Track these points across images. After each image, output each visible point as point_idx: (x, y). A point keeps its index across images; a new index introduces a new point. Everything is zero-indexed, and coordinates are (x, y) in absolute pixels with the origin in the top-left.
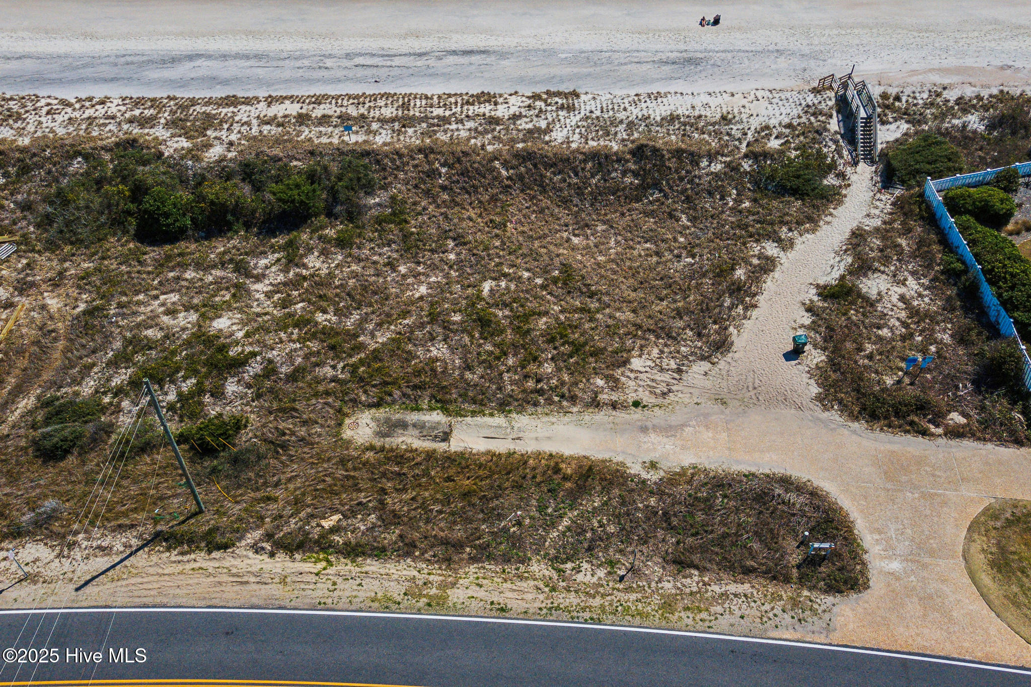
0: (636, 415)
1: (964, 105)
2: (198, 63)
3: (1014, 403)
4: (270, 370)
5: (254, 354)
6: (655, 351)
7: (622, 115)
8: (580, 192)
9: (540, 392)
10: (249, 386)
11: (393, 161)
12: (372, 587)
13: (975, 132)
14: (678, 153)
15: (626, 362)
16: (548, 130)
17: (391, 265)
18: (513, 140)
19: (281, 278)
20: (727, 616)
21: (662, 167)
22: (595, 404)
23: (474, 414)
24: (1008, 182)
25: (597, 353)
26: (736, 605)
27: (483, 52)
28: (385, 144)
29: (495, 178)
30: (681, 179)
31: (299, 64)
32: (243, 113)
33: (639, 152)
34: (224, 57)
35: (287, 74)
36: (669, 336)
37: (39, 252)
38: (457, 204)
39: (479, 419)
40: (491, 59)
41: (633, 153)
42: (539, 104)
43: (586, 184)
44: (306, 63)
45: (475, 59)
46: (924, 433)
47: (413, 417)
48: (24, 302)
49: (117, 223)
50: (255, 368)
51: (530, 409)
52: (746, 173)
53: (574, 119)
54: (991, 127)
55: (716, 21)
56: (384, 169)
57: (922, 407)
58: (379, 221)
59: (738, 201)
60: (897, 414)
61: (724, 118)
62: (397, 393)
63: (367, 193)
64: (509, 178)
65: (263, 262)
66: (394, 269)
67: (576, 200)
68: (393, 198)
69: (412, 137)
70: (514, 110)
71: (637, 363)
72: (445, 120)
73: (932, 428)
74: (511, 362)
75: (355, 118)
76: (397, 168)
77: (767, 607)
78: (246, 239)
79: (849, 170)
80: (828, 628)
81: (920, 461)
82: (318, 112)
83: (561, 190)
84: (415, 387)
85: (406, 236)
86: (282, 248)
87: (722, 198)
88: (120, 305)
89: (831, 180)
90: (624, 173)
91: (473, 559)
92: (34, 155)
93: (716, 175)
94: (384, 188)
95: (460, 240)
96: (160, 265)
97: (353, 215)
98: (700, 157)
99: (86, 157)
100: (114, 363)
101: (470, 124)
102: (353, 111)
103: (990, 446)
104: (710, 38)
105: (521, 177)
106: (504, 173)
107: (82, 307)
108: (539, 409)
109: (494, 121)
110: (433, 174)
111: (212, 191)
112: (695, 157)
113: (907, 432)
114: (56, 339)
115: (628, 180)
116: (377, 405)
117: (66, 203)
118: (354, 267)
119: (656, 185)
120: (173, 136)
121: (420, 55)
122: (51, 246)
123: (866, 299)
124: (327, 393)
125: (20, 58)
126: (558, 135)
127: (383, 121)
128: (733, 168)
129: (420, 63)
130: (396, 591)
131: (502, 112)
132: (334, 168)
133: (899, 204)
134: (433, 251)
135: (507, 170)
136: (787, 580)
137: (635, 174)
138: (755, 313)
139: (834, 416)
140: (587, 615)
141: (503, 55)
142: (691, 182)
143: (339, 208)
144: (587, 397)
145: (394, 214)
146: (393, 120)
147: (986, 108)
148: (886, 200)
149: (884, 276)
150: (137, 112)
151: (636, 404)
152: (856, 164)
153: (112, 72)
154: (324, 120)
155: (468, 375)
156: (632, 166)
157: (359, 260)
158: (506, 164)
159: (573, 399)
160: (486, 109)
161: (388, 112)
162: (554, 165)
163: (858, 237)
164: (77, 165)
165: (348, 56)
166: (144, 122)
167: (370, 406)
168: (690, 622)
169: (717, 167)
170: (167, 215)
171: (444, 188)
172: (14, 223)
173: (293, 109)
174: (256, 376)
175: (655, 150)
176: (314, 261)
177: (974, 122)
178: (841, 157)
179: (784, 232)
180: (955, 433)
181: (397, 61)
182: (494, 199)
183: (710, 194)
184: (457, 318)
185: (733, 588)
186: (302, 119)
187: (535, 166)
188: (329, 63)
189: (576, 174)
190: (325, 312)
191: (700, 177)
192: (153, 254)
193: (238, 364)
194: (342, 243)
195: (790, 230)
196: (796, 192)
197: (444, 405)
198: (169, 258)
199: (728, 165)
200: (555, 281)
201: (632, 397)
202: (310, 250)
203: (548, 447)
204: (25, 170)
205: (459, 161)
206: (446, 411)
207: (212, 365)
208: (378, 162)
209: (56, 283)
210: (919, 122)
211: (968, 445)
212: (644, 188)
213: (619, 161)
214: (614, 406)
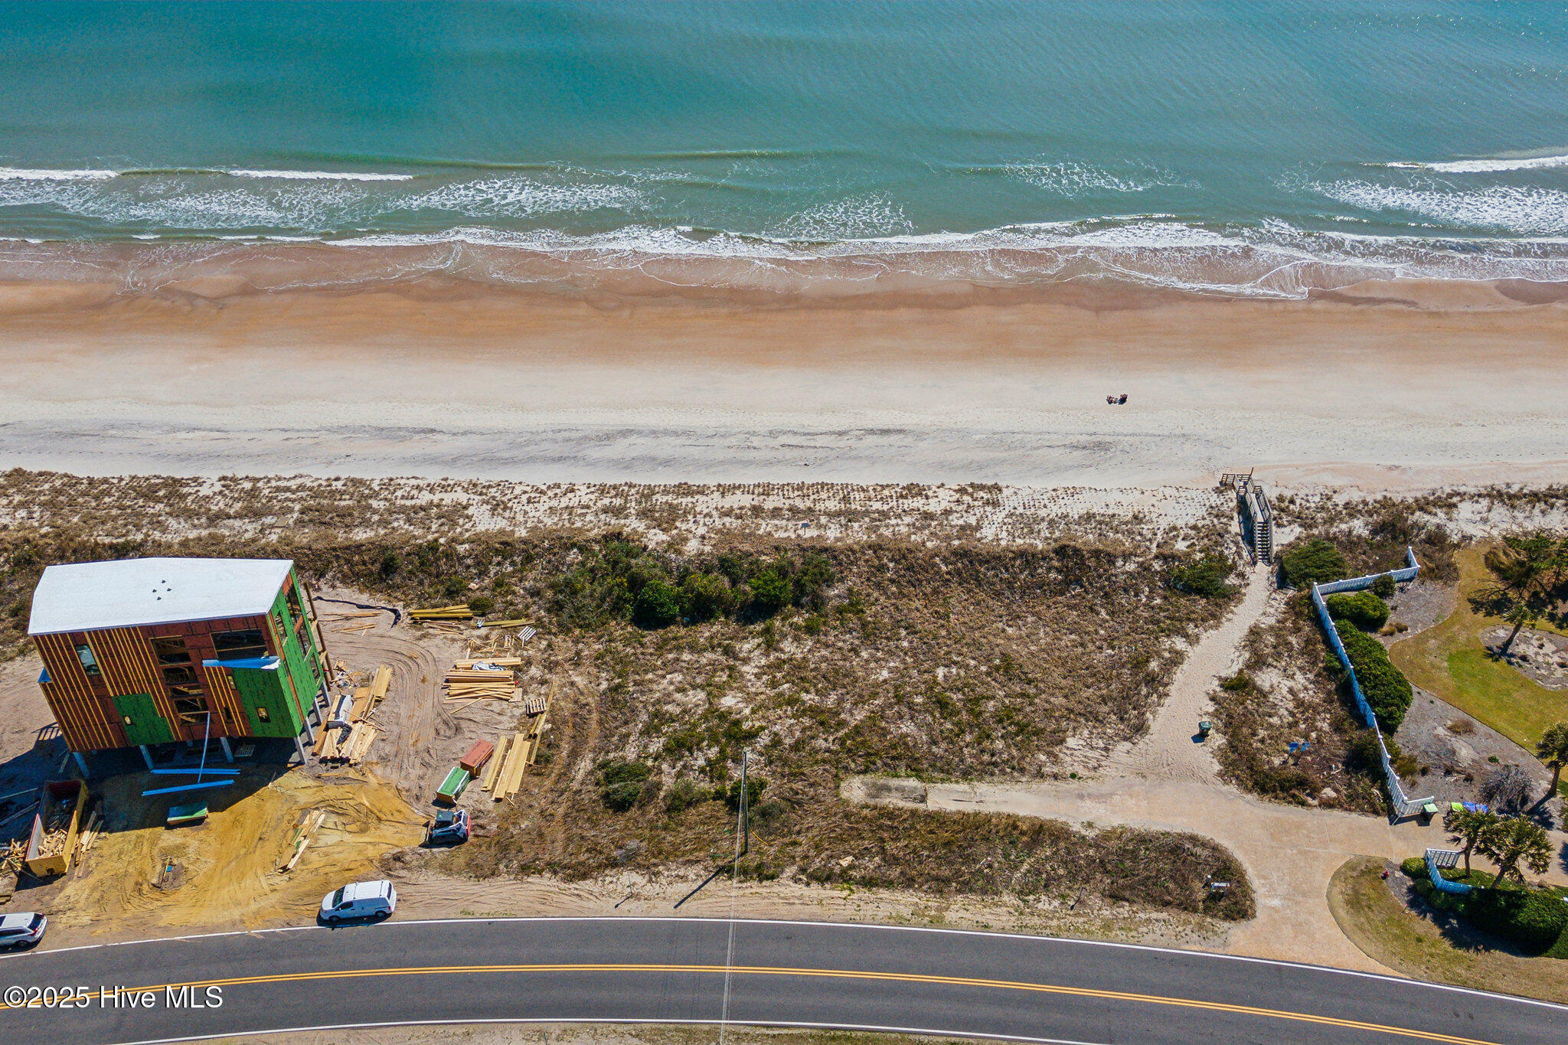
0: (1074, 785)
1: (1352, 511)
2: (633, 439)
3: (1374, 781)
4: (776, 742)
5: (763, 728)
6: (1086, 732)
7: (1042, 513)
8: (1011, 587)
9: (995, 764)
10: (761, 754)
11: (848, 557)
12: (885, 910)
13: (1359, 537)
14: (1096, 553)
15: (1062, 741)
16: (978, 528)
17: (855, 650)
18: (948, 538)
19: (763, 662)
20: (1151, 934)
21: (1082, 565)
22: (1040, 775)
23: (943, 781)
24: (1384, 589)
25: (1038, 733)
26: (1157, 927)
27: (900, 431)
28: (837, 539)
29: (937, 573)
30: (1100, 576)
31: (727, 442)
32: (702, 503)
33: (1061, 551)
34: (654, 433)
35: (721, 455)
36: (1097, 720)
37: (555, 634)
38: (904, 596)
39: (947, 785)
40: (909, 440)
41: (1056, 551)
42: (967, 498)
43: (1015, 579)
44: (733, 441)
45: (893, 439)
46: (1303, 804)
47: (894, 782)
48: (555, 679)
49: (616, 609)
50: (764, 739)
51: (988, 778)
52: (1157, 572)
53: (1000, 516)
54: (1374, 532)
55: (1123, 400)
56: (840, 564)
57: (1302, 783)
58: (840, 611)
59: (1150, 598)
60: (1282, 789)
61: (1135, 517)
62: (879, 763)
63: (828, 586)
64: (948, 573)
65: (747, 646)
66: (857, 654)
67: (1007, 593)
68: (850, 590)
69: (858, 534)
70: (944, 505)
71: (1071, 742)
72: (884, 515)
73: (1310, 800)
74: (968, 738)
75: (803, 512)
76: (852, 563)
77: (1180, 929)
78: (727, 624)
79: (1248, 570)
80: (1225, 944)
81: (1299, 826)
82: (770, 504)
83: (993, 584)
84: (893, 758)
85: (864, 625)
86: (761, 634)
87: (1136, 595)
88: (636, 683)
89: (1231, 580)
90: (1049, 570)
91: (959, 891)
92: (536, 546)
93: (1130, 574)
94: (842, 580)
95: (911, 629)
96: (660, 648)
97: (817, 605)
98: (1116, 557)
99: (581, 549)
100: (647, 732)
101: (908, 520)
102: (800, 504)
103: (1354, 815)
104: (1118, 420)
105: (959, 573)
106: (944, 568)
107: (604, 685)
108: (995, 779)
109: (928, 516)
110: (882, 568)
111: (699, 582)
112: (1111, 559)
113: (1290, 803)
114: (589, 712)
115: (1053, 575)
116: (865, 772)
117: (574, 593)
118: (824, 652)
119: (1078, 582)
120: (648, 528)
121: (841, 434)
122: (563, 629)
123: (1260, 691)
124: (824, 761)
125: (464, 433)
126: (988, 533)
127: (831, 515)
128: (1145, 567)
129: (843, 443)
130: (906, 912)
131: (933, 507)
132: (798, 562)
133: (1291, 604)
134: (888, 639)
135: (946, 566)
136: (1195, 910)
137: (1059, 571)
138: (1167, 701)
139: (1233, 788)
140: (1048, 931)
141: (920, 435)
142: (1108, 579)
143: (804, 600)
144: (1033, 769)
145: (851, 604)
146: (839, 514)
147: (1370, 514)
148: (1282, 598)
149: (1276, 671)
150: (606, 501)
151: (1073, 776)
152: (1255, 564)
153: (555, 450)
154: (776, 513)
155: (934, 749)
156: (1056, 564)
157: (827, 646)
158: (945, 560)
159: (1022, 770)
160: (918, 503)
161: (833, 505)
162: (987, 562)
163: (1255, 634)
164: (574, 556)
165: (772, 434)
166: (618, 512)
167: (859, 773)
168: (1124, 937)
169: (1131, 567)
170: (662, 605)
171: (892, 581)
172: (527, 607)
173: (746, 500)
174: (766, 747)
175: (1076, 551)
176: (788, 646)
177: (1359, 527)
178: (1241, 557)
179: (1191, 629)
180: (1328, 804)
181: (820, 441)
182: (936, 592)
183: (1126, 591)
184: (919, 700)
185: (1154, 915)
186: (757, 511)
187: (971, 562)
188: (756, 441)
189: (1007, 570)
190: (808, 692)
191: (1116, 576)
192: (651, 637)
193: (751, 736)
194: (811, 630)
195: (1196, 626)
196: (1201, 592)
197: (918, 773)
198: (666, 641)
199: (1141, 564)
200: (997, 668)
201: (1069, 770)
202: (784, 636)
203: (1006, 809)
204: (528, 559)
205: (904, 557)
206: (919, 778)
207: (729, 736)
208: (835, 558)
209: (577, 661)
210: (1310, 527)
211: (1337, 813)
212: (1067, 583)
213: (1044, 559)
214: (1055, 777)
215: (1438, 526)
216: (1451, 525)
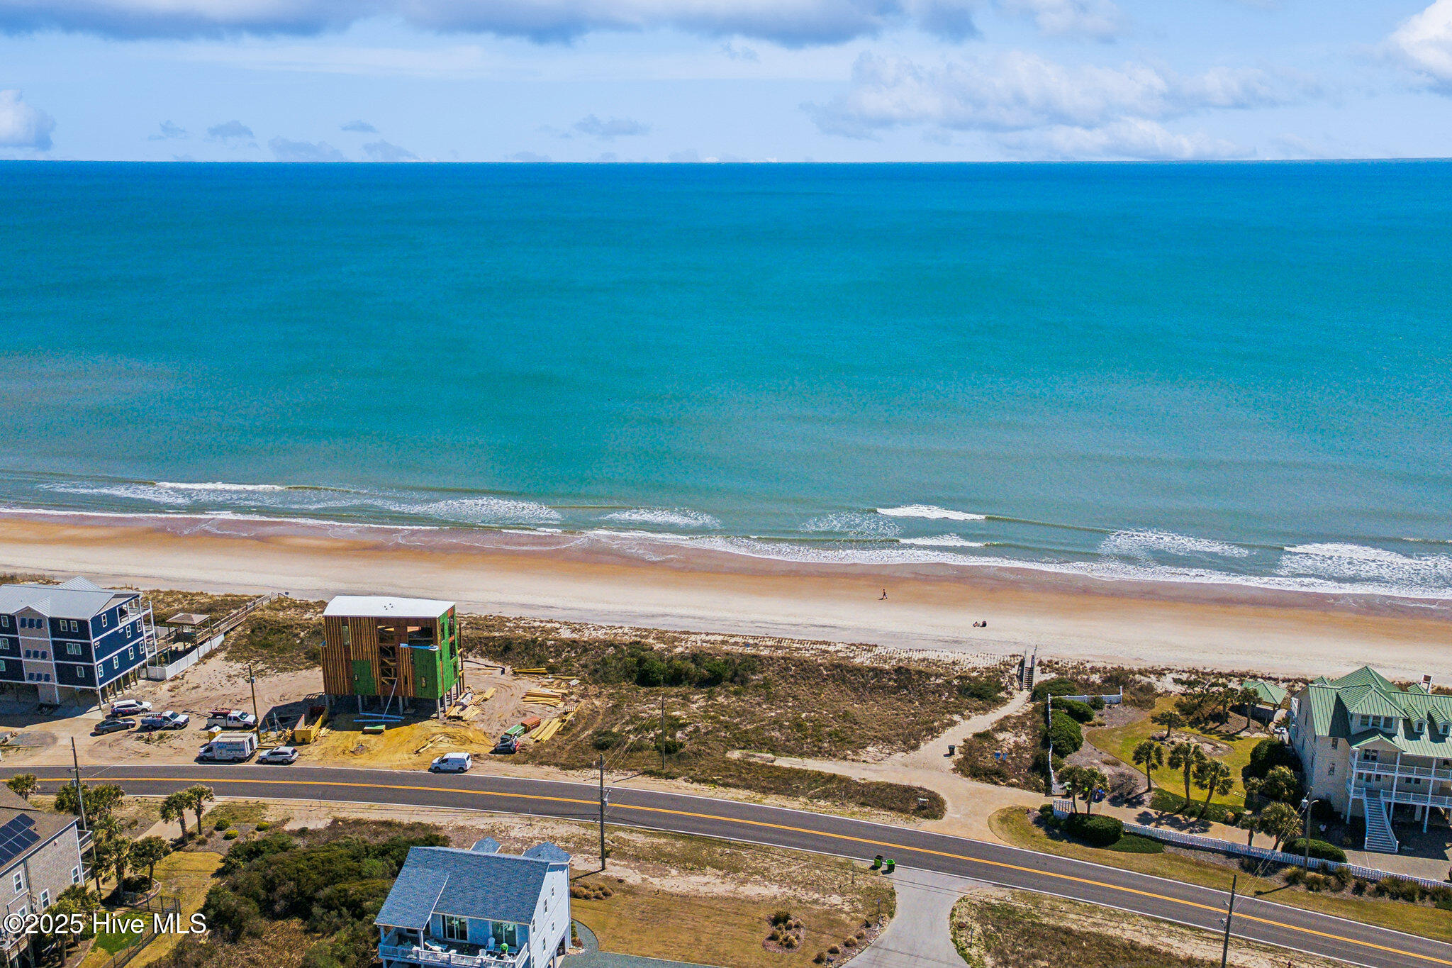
0: (863, 764)
1: (1094, 670)
2: (667, 618)
3: (1042, 776)
4: (697, 730)
5: (691, 724)
6: (881, 746)
7: (897, 656)
8: (864, 686)
9: (820, 752)
10: (687, 735)
11: (768, 661)
12: (730, 795)
13: (1094, 682)
14: (919, 673)
15: (865, 747)
16: (854, 657)
17: (759, 704)
18: (833, 660)
19: (704, 704)
20: (877, 818)
21: (910, 679)
22: (845, 758)
23: (787, 756)
24: (1097, 704)
25: (851, 742)
27: (833, 626)
28: (765, 655)
29: (820, 674)
30: (919, 685)
31: (724, 623)
32: (693, 638)
33: (899, 670)
34: (682, 617)
36: (889, 742)
37: (590, 684)
38: (797, 684)
39: (789, 758)
40: (835, 629)
41: (895, 671)
42: (853, 647)
43: (868, 682)
44: (728, 623)
45: (826, 629)
46: (996, 783)
47: (760, 754)
48: (583, 701)
49: (628, 675)
50: (690, 728)
51: (813, 756)
52: (955, 685)
53: (869, 655)
54: (1104, 682)
55: (984, 625)
56: (763, 664)
57: (998, 773)
58: (756, 686)
59: (948, 698)
60: (986, 775)
61: (954, 662)
62: (753, 745)
63: (752, 674)
64: (827, 675)
65: (696, 697)
66: (760, 706)
67: (861, 690)
68: (765, 678)
69: (780, 653)
70: (838, 648)
71: (869, 749)
72: (799, 649)
73: (1002, 783)
74: (809, 740)
75: (752, 644)
76: (770, 665)
77: (894, 818)
78: (689, 689)
79: (1015, 692)
80: (918, 826)
81: (992, 792)
82: (733, 640)
83: (854, 684)
84: (762, 744)
85: (768, 694)
86: (706, 693)
87: (940, 696)
88: (628, 705)
89: (1003, 694)
90: (889, 680)
91: (774, 793)
92: (591, 644)
93: (938, 685)
94: (762, 672)
95: (795, 698)
96: (646, 694)
97: (743, 682)
98: (931, 675)
99: (616, 647)
100: (627, 723)
101: (812, 651)
102: (751, 641)
103: (1025, 791)
105: (833, 676)
106: (825, 672)
107: (610, 705)
108: (818, 757)
109: (827, 652)
110: (788, 669)
111: (677, 663)
112: (928, 676)
113: (989, 783)
114: (599, 715)
115: (891, 683)
116: (743, 748)
117: (606, 664)
118: (740, 703)
119: (906, 687)
120: (658, 642)
121: (796, 625)
122: (596, 682)
123: (997, 741)
124: (721, 741)
126: (858, 660)
127: (766, 646)
128: (948, 682)
129: (794, 627)
130: (740, 797)
131: (831, 648)
132: (738, 661)
133: (1035, 709)
134: (781, 701)
135: (827, 671)
136: (907, 812)
137: (895, 681)
138: (936, 740)
139: (958, 775)
140: (818, 811)
141: (845, 628)
142: (924, 687)
143: (736, 679)
144: (841, 756)
145: (764, 684)
146: (771, 646)
147: (1105, 673)
148: (1031, 706)
149: (1010, 733)
150: (638, 632)
151: (864, 761)
152: (1021, 690)
154: (735, 643)
155: (788, 743)
156: (894, 677)
157: (743, 701)
158: (826, 669)
159: (834, 755)
160: (823, 647)
161: (769, 643)
162: (852, 671)
163: (1007, 718)
164: (611, 650)
165: (752, 622)
166: (642, 636)
167: (740, 749)
168: (860, 818)
169: (939, 681)
170: (653, 673)
171: (792, 676)
172: (579, 672)
173: (720, 638)
174: (690, 732)
175: (907, 670)
176: (721, 699)
177: (1096, 678)
178: (1012, 684)
179: (966, 712)
180: (1012, 785)
181: (781, 627)
182: (817, 684)
183: (933, 693)
184: (787, 724)
185: (883, 812)
186: (724, 642)
187: (841, 671)
188: (741, 624)
189: (863, 677)
190: (723, 716)
191: (929, 685)
192: (643, 690)
193: (684, 726)
194: (736, 693)
195: (971, 711)
196: (980, 697)
197: (773, 752)
198: (651, 692)
199: (945, 680)
200: (840, 716)
201: (863, 759)
202: (720, 695)
203: (817, 769)
204: (585, 650)
205: (802, 664)
206: (773, 754)
207: (672, 725)
208: (760, 661)
209: (597, 697)
210: (1063, 674)
211: (1015, 790)
212: (899, 688)
213: (887, 673)
214: (853, 760)
215: (1149, 683)
216: (1158, 684)
